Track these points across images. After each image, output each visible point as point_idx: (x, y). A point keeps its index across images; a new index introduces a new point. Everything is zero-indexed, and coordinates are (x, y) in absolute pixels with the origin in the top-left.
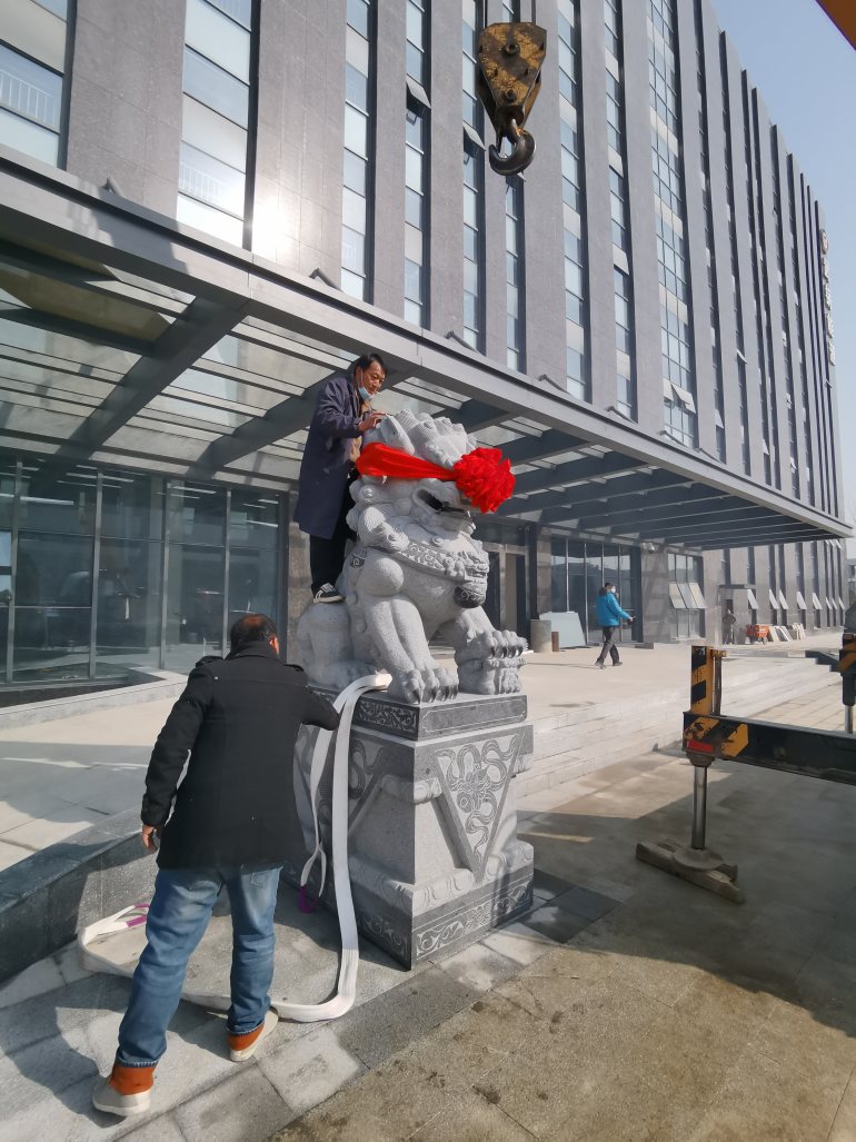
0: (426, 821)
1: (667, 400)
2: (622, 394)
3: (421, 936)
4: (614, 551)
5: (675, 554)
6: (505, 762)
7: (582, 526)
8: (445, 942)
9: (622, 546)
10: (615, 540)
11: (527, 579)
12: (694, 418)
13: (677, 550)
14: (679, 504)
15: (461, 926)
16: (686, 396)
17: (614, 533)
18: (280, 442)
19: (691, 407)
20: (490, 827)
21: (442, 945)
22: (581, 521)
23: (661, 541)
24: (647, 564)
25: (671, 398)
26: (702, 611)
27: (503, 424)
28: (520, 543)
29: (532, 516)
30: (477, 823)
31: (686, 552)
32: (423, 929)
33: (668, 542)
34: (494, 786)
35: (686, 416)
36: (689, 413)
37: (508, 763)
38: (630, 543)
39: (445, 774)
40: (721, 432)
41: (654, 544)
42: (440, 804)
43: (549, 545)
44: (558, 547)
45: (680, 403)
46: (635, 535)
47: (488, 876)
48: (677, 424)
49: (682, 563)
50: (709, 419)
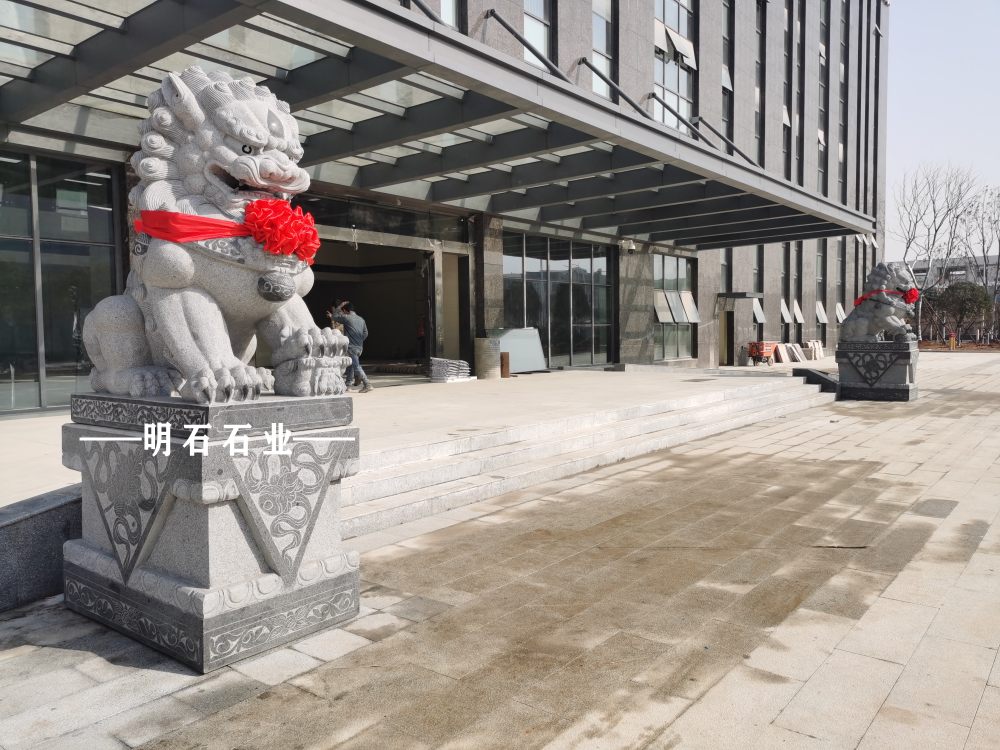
0: (222, 526)
1: (659, 51)
2: (600, 40)
3: (215, 639)
4: (585, 250)
5: (663, 255)
6: (323, 466)
7: (544, 218)
8: (244, 646)
9: (597, 245)
10: (586, 237)
11: (472, 286)
12: (694, 75)
13: (666, 250)
14: (655, 189)
15: (266, 630)
16: (685, 46)
17: (586, 226)
18: (101, 91)
19: (690, 62)
20: (303, 531)
21: (242, 650)
22: (542, 210)
23: (645, 237)
24: (627, 267)
25: (664, 48)
26: (695, 326)
27: (407, 78)
28: (463, 238)
29: (478, 203)
30: (285, 526)
31: (678, 252)
32: (217, 632)
33: (654, 239)
34: (308, 490)
35: (684, 74)
36: (688, 69)
37: (325, 467)
38: (607, 241)
39: (243, 475)
40: (729, 95)
41: (635, 241)
42: (239, 506)
43: (500, 243)
44: (514, 244)
45: (677, 56)
46: (613, 230)
47: (301, 581)
48: (671, 83)
49: (670, 267)
50: (714, 76)
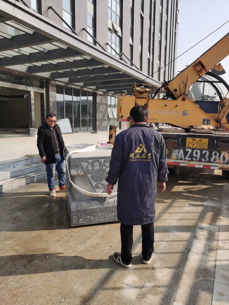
1: (110, 29)
2: (90, 23)
5: (111, 96)
7: (71, 82)
9: (89, 92)
12: (121, 39)
16: (118, 29)
17: (85, 85)
19: (120, 34)
23: (104, 90)
28: (41, 87)
29: (46, 75)
33: (108, 91)
35: (118, 38)
36: (119, 36)
38: (92, 91)
40: (132, 46)
43: (55, 89)
45: (116, 32)
46: (94, 87)
48: (113, 40)
49: (112, 100)
50: (127, 40)
